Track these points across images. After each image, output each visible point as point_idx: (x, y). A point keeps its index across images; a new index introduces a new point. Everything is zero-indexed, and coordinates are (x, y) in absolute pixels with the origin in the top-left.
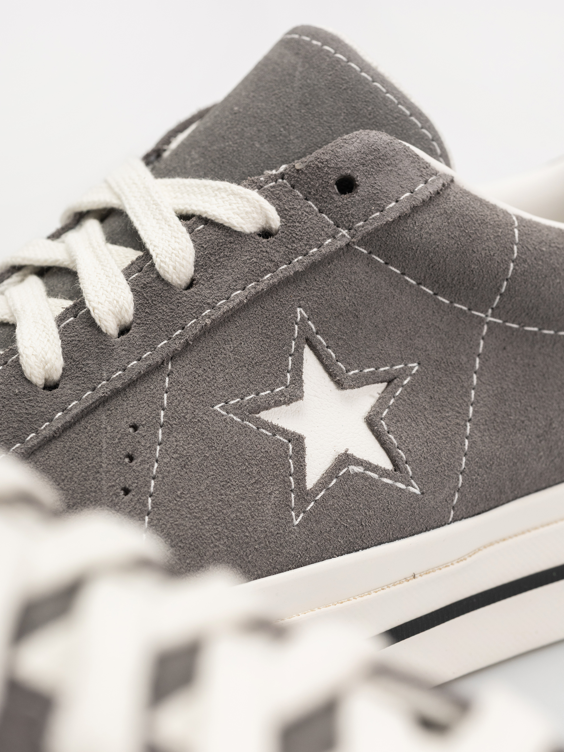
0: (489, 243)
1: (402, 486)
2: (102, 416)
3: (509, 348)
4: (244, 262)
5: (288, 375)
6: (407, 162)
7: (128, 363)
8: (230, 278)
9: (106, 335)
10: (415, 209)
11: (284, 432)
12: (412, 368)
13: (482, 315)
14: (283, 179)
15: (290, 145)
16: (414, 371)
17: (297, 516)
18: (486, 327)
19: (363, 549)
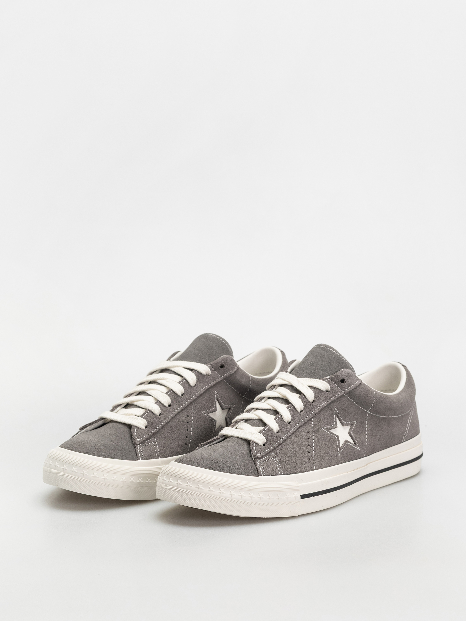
0: (370, 395)
1: (357, 448)
2: (301, 429)
3: (372, 419)
4: (324, 397)
5: (334, 422)
6: (354, 376)
7: (304, 418)
8: (322, 400)
9: (298, 412)
10: (357, 387)
11: (335, 435)
12: (355, 422)
13: (367, 411)
14: (329, 379)
15: (327, 372)
16: (355, 423)
17: (339, 453)
18: (368, 414)
19: (351, 461)
